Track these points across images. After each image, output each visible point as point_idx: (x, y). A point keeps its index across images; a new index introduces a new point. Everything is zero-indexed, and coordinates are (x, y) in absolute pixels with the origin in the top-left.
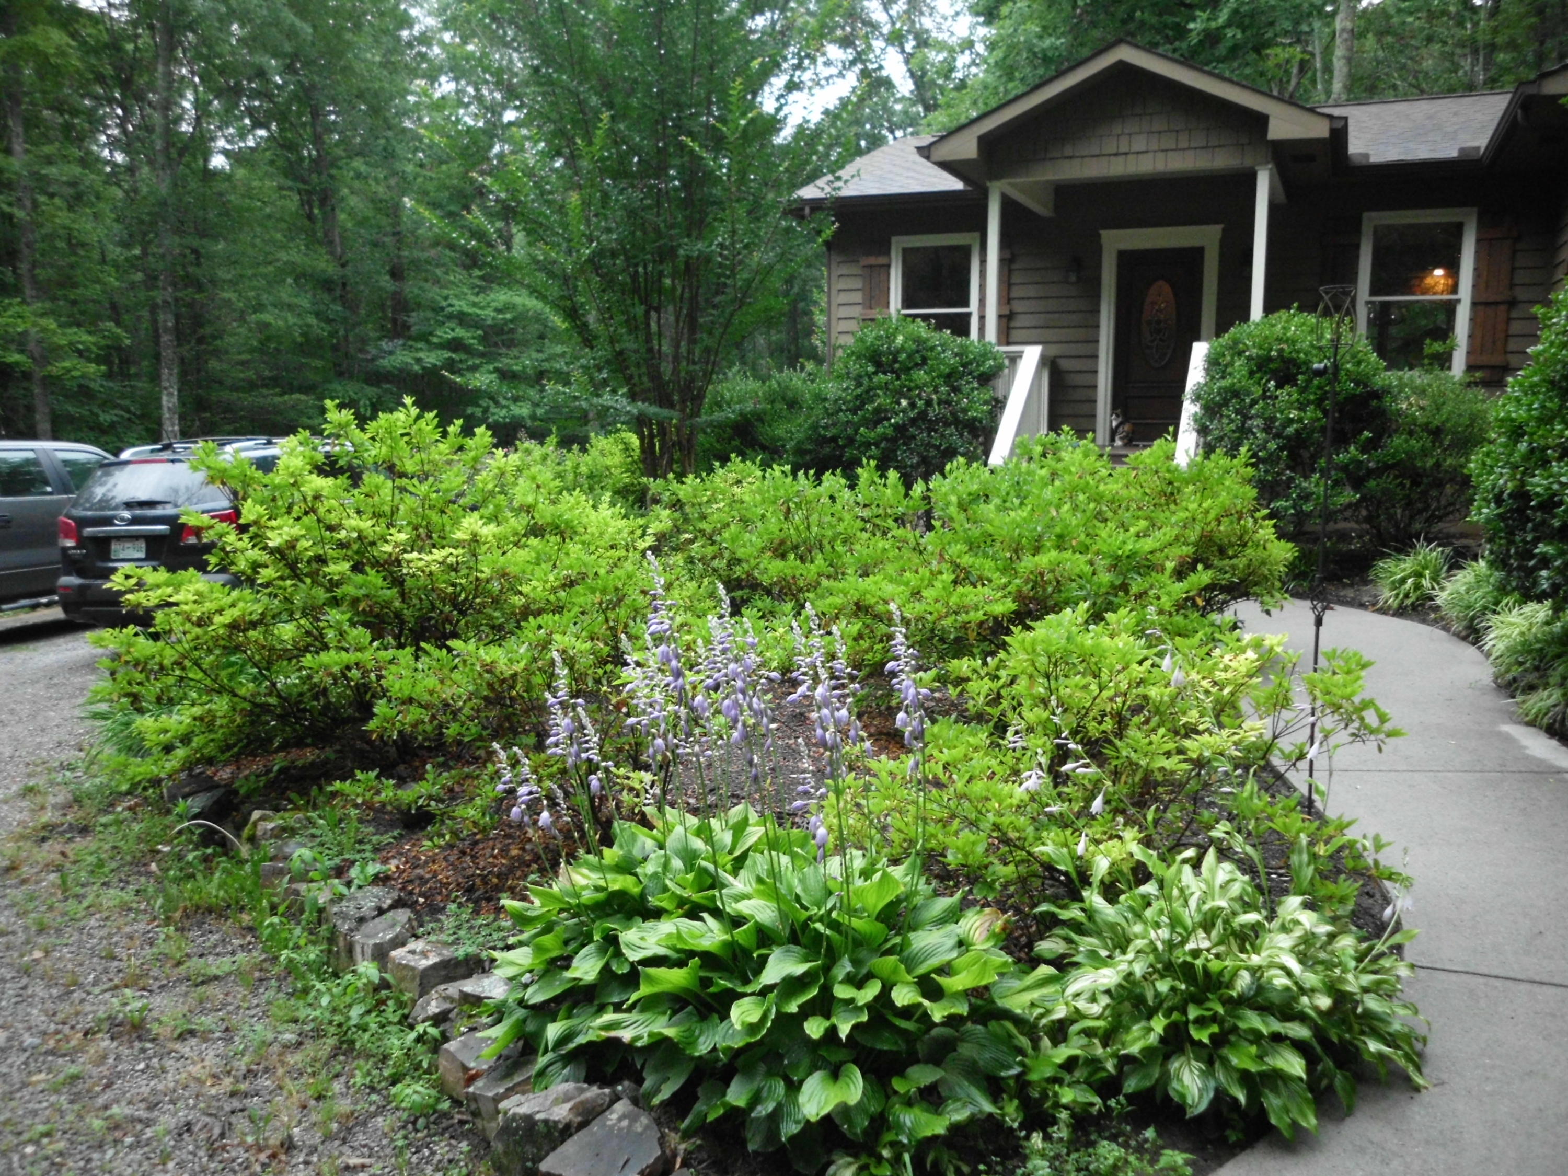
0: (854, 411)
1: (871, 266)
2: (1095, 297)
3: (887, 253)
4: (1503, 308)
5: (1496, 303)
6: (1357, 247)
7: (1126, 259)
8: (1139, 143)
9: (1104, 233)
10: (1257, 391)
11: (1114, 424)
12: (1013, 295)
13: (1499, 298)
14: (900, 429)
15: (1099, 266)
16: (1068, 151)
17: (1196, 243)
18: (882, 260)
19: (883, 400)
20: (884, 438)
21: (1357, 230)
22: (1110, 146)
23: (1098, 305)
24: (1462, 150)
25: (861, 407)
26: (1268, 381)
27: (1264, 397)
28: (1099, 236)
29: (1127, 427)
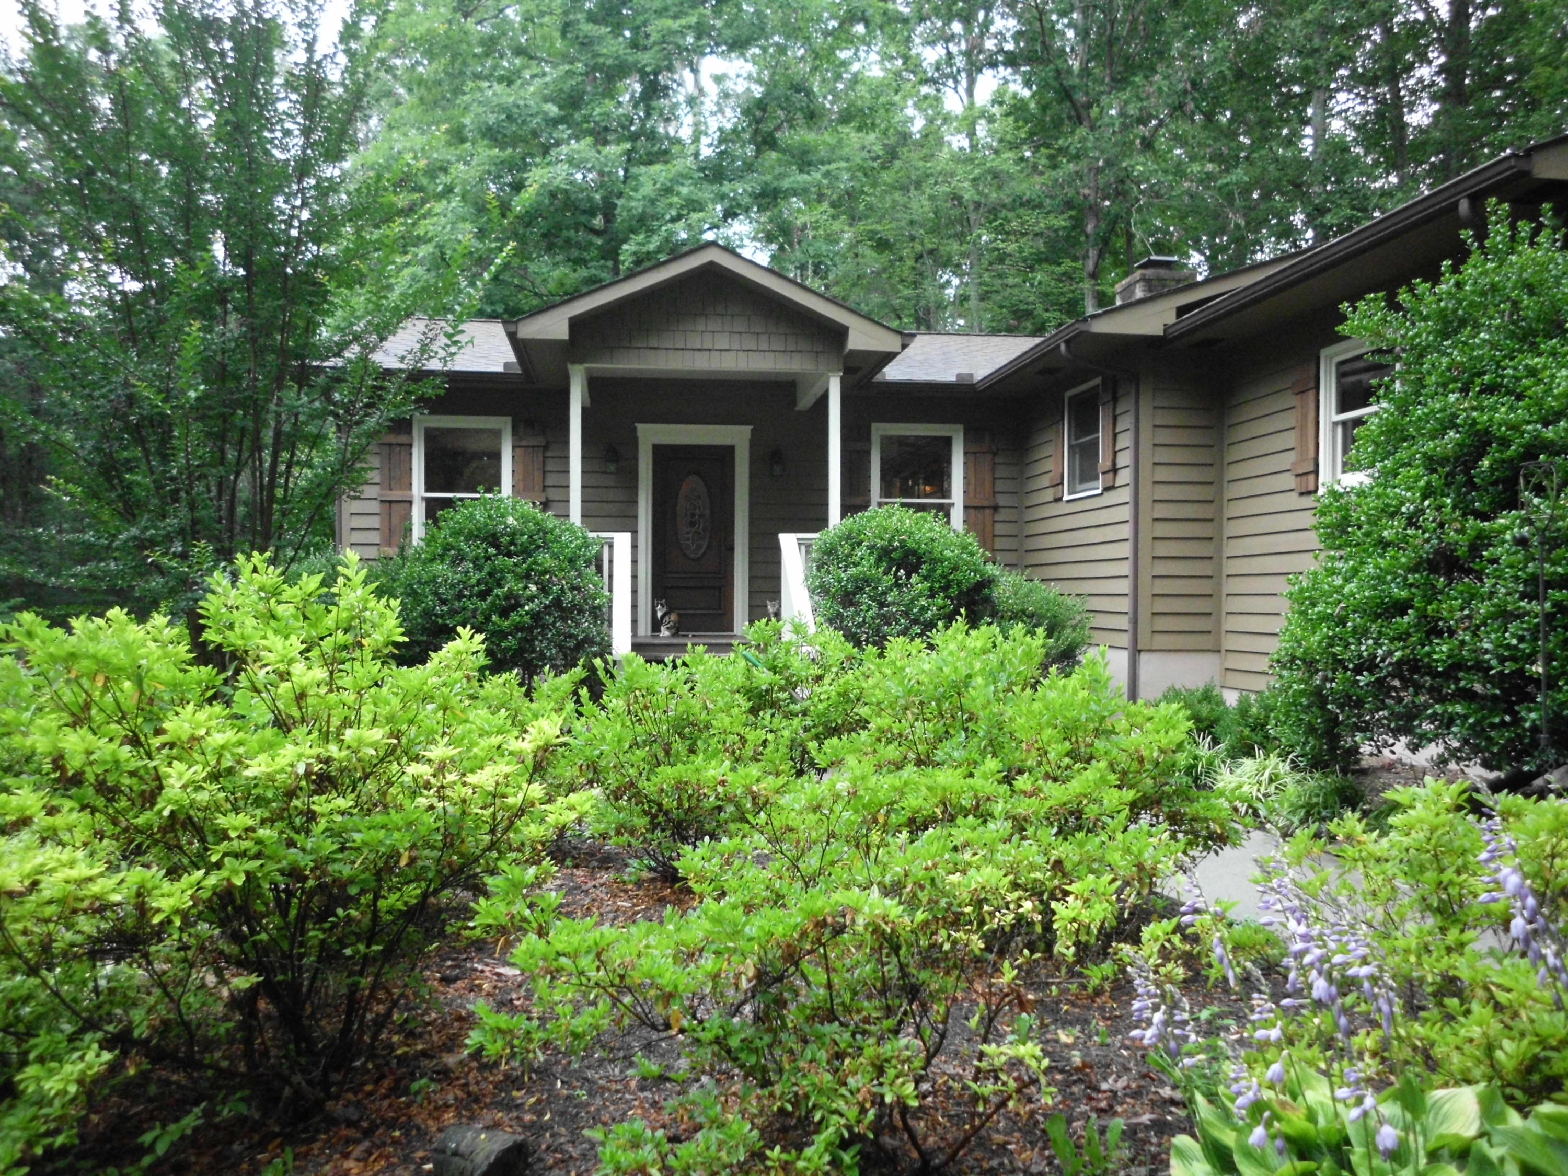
0: (483, 596)
1: (390, 445)
2: (633, 488)
3: (409, 432)
4: (987, 511)
5: (983, 508)
6: (868, 453)
7: (661, 453)
8: (722, 342)
9: (640, 427)
10: (888, 580)
11: (659, 614)
12: (549, 482)
13: (986, 503)
14: (536, 616)
15: (636, 459)
16: (654, 343)
17: (727, 442)
18: (402, 439)
19: (511, 584)
20: (518, 628)
21: (868, 439)
22: (695, 341)
23: (636, 494)
24: (959, 375)
25: (488, 592)
26: (897, 571)
27: (897, 585)
28: (635, 429)
29: (673, 617)
